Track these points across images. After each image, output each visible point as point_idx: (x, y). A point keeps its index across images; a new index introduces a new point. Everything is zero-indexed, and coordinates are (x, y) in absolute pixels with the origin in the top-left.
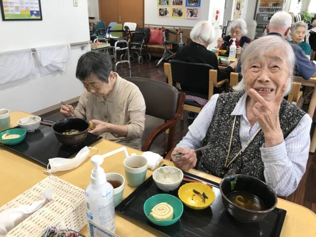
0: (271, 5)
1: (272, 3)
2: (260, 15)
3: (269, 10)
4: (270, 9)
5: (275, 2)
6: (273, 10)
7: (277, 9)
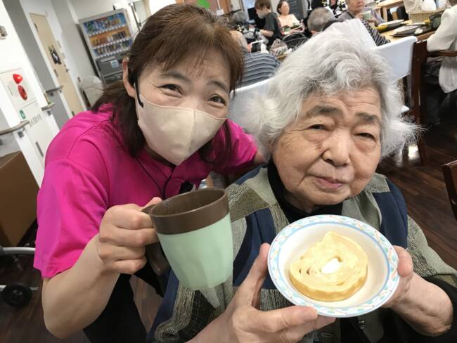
0: (111, 39)
1: (111, 34)
2: (102, 61)
3: (111, 48)
4: (112, 46)
5: (115, 33)
6: (118, 46)
7: (123, 42)
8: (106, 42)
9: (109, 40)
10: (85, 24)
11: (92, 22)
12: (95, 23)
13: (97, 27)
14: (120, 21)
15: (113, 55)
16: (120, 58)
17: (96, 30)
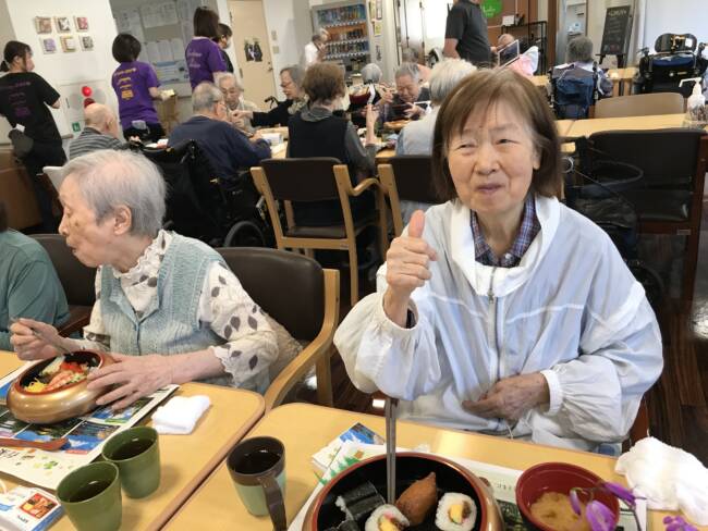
0: (343, 36)
1: (346, 30)
3: (342, 48)
4: (344, 46)
5: (351, 30)
6: (350, 48)
7: (358, 44)
8: (338, 39)
9: (341, 37)
10: (319, 12)
11: (326, 11)
12: (330, 13)
13: (331, 18)
14: (359, 15)
15: (342, 58)
16: (350, 63)
17: (328, 22)
